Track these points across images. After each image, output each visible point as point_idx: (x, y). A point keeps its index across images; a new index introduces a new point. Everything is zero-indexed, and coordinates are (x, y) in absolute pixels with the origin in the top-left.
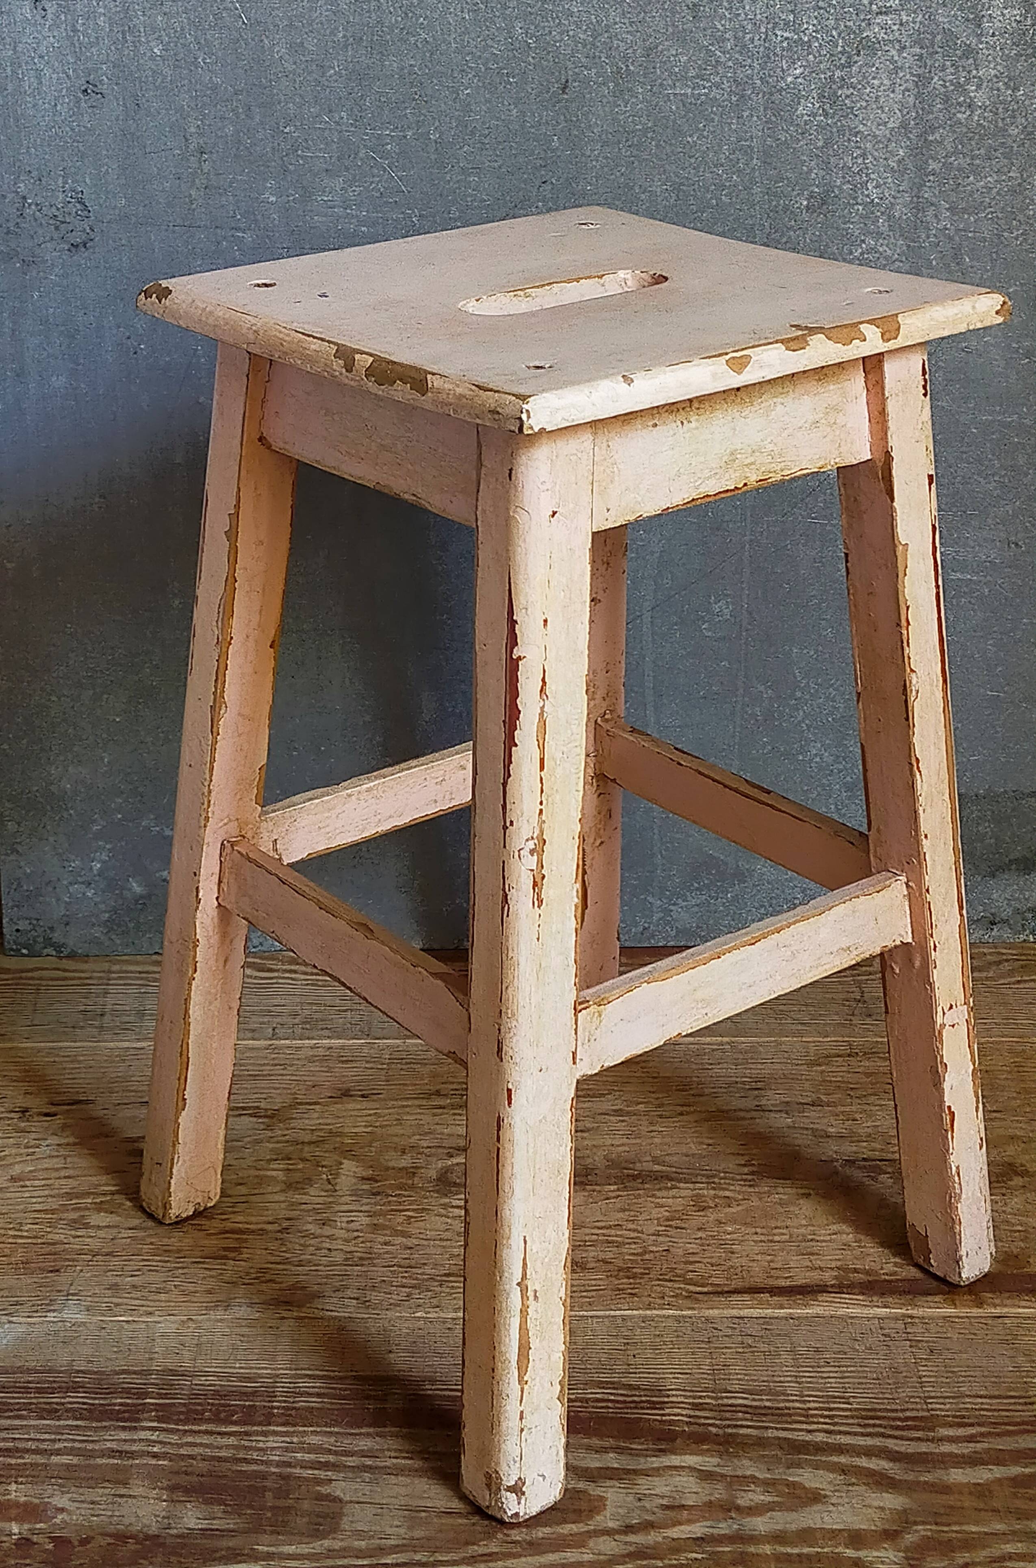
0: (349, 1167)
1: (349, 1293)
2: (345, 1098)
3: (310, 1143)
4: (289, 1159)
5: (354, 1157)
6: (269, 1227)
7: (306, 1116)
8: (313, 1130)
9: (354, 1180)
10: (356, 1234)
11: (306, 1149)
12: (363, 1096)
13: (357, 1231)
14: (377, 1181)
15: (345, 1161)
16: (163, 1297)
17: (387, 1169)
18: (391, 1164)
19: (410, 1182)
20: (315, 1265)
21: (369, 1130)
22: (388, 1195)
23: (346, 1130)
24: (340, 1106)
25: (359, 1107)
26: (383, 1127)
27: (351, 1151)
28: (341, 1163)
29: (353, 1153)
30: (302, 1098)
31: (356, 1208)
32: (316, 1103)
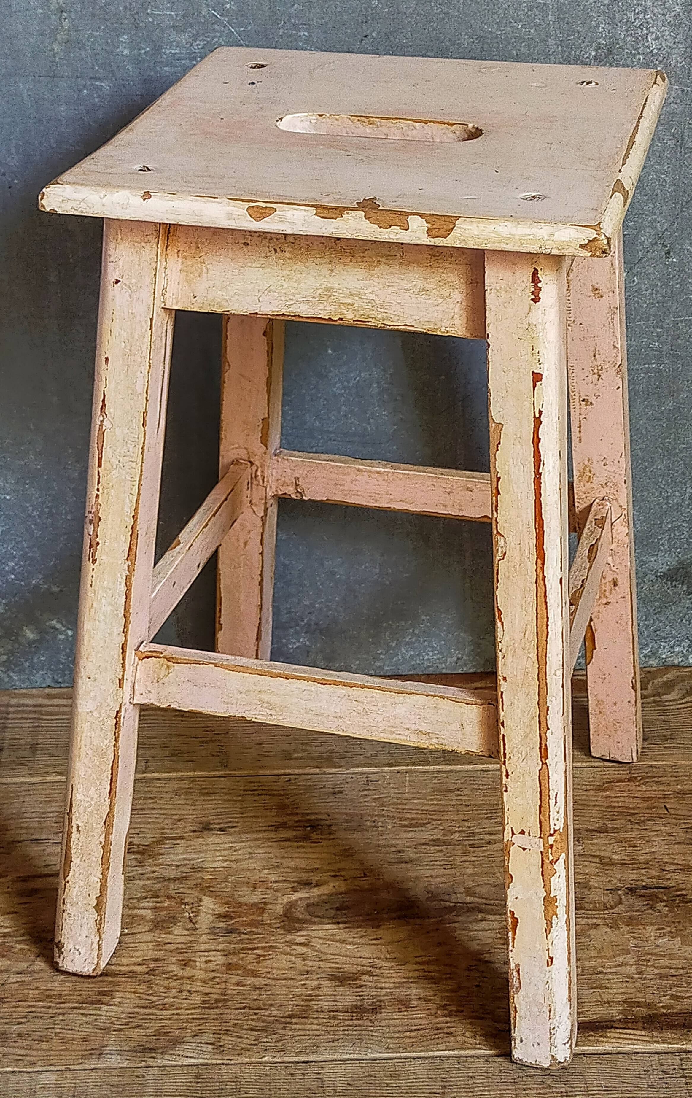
0: (208, 903)
1: (205, 1038)
2: (206, 832)
3: (175, 879)
4: (157, 897)
5: (213, 894)
6: (138, 968)
7: (172, 851)
8: (177, 866)
9: (211, 918)
10: (214, 974)
11: (172, 886)
12: (221, 830)
13: (213, 971)
14: (231, 918)
15: (203, 897)
16: (44, 1045)
17: (241, 905)
18: (243, 900)
19: (260, 918)
20: (177, 1009)
21: (225, 864)
22: (240, 933)
23: (206, 865)
24: (200, 840)
25: (217, 840)
26: (237, 861)
27: (209, 887)
28: (201, 900)
29: (211, 889)
30: (169, 833)
31: (213, 947)
32: (181, 838)
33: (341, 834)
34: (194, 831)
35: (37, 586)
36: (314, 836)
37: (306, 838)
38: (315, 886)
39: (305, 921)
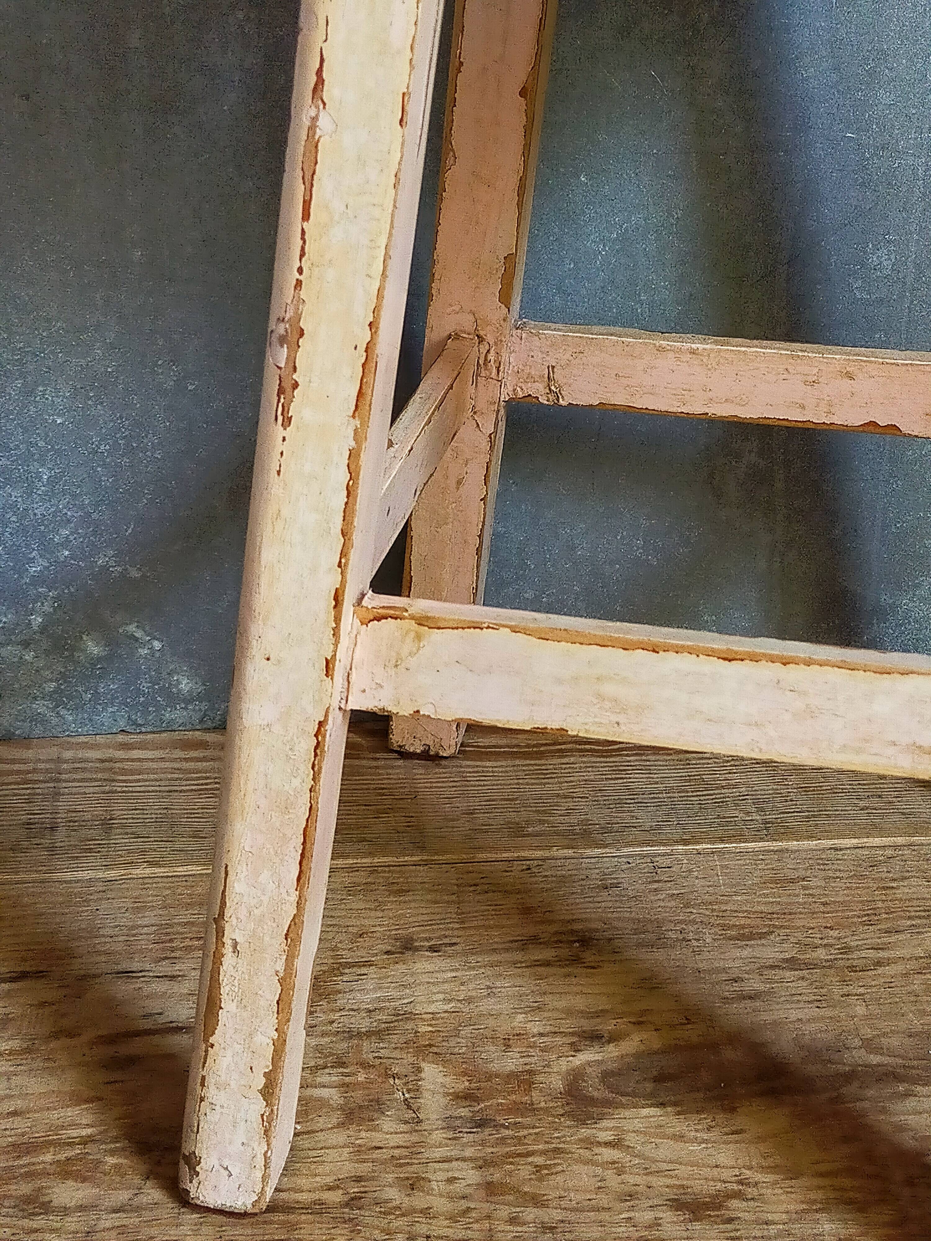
0: (433, 1075)
2: (408, 954)
3: (369, 1034)
4: (343, 1065)
5: (439, 1057)
6: (328, 1196)
7: (356, 985)
8: (370, 1011)
9: (443, 1101)
11: (366, 1045)
12: (433, 949)
13: (464, 1197)
14: (478, 1100)
15: (424, 1065)
17: (489, 1076)
18: (492, 1067)
19: (526, 1099)
21: (450, 1007)
22: (498, 1126)
23: (419, 1009)
24: (401, 967)
25: (429, 967)
26: (469, 1000)
27: (430, 1046)
28: (419, 1070)
29: (435, 1050)
30: (349, 957)
31: (455, 1153)
32: (368, 964)
33: (632, 953)
34: (387, 953)
35: (105, 568)
36: (589, 957)
37: (576, 960)
38: (609, 1042)
39: (607, 1103)
